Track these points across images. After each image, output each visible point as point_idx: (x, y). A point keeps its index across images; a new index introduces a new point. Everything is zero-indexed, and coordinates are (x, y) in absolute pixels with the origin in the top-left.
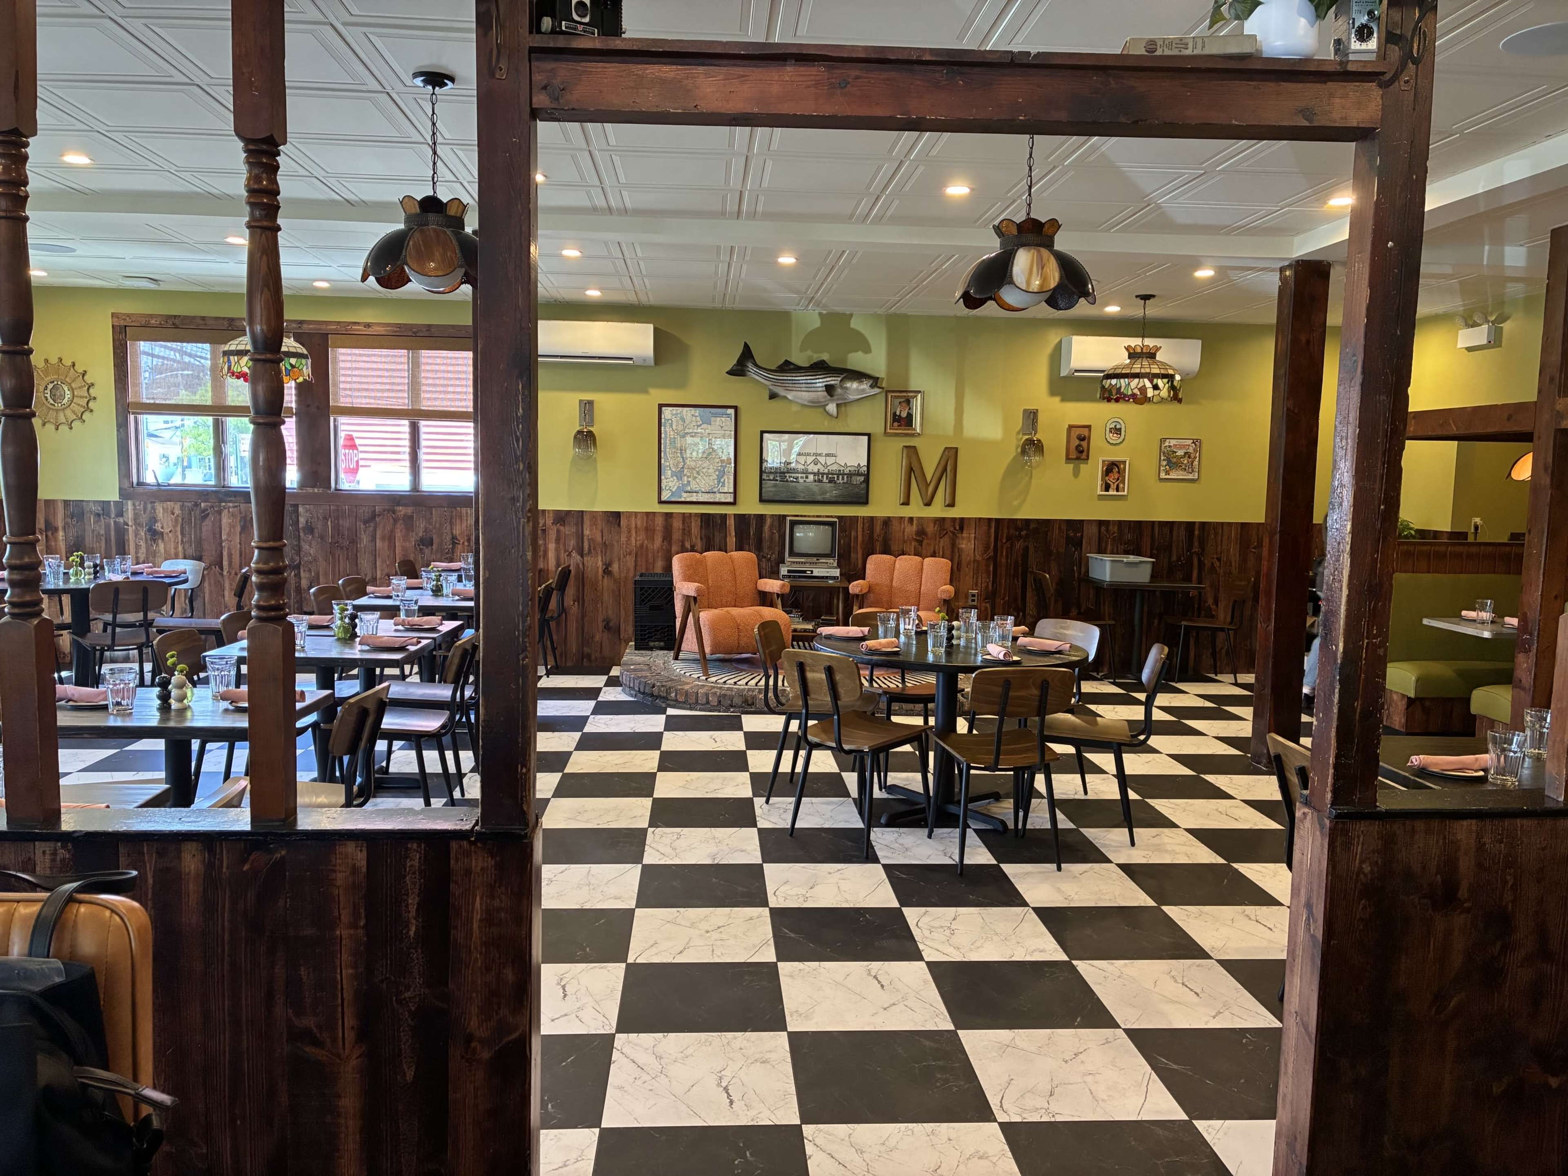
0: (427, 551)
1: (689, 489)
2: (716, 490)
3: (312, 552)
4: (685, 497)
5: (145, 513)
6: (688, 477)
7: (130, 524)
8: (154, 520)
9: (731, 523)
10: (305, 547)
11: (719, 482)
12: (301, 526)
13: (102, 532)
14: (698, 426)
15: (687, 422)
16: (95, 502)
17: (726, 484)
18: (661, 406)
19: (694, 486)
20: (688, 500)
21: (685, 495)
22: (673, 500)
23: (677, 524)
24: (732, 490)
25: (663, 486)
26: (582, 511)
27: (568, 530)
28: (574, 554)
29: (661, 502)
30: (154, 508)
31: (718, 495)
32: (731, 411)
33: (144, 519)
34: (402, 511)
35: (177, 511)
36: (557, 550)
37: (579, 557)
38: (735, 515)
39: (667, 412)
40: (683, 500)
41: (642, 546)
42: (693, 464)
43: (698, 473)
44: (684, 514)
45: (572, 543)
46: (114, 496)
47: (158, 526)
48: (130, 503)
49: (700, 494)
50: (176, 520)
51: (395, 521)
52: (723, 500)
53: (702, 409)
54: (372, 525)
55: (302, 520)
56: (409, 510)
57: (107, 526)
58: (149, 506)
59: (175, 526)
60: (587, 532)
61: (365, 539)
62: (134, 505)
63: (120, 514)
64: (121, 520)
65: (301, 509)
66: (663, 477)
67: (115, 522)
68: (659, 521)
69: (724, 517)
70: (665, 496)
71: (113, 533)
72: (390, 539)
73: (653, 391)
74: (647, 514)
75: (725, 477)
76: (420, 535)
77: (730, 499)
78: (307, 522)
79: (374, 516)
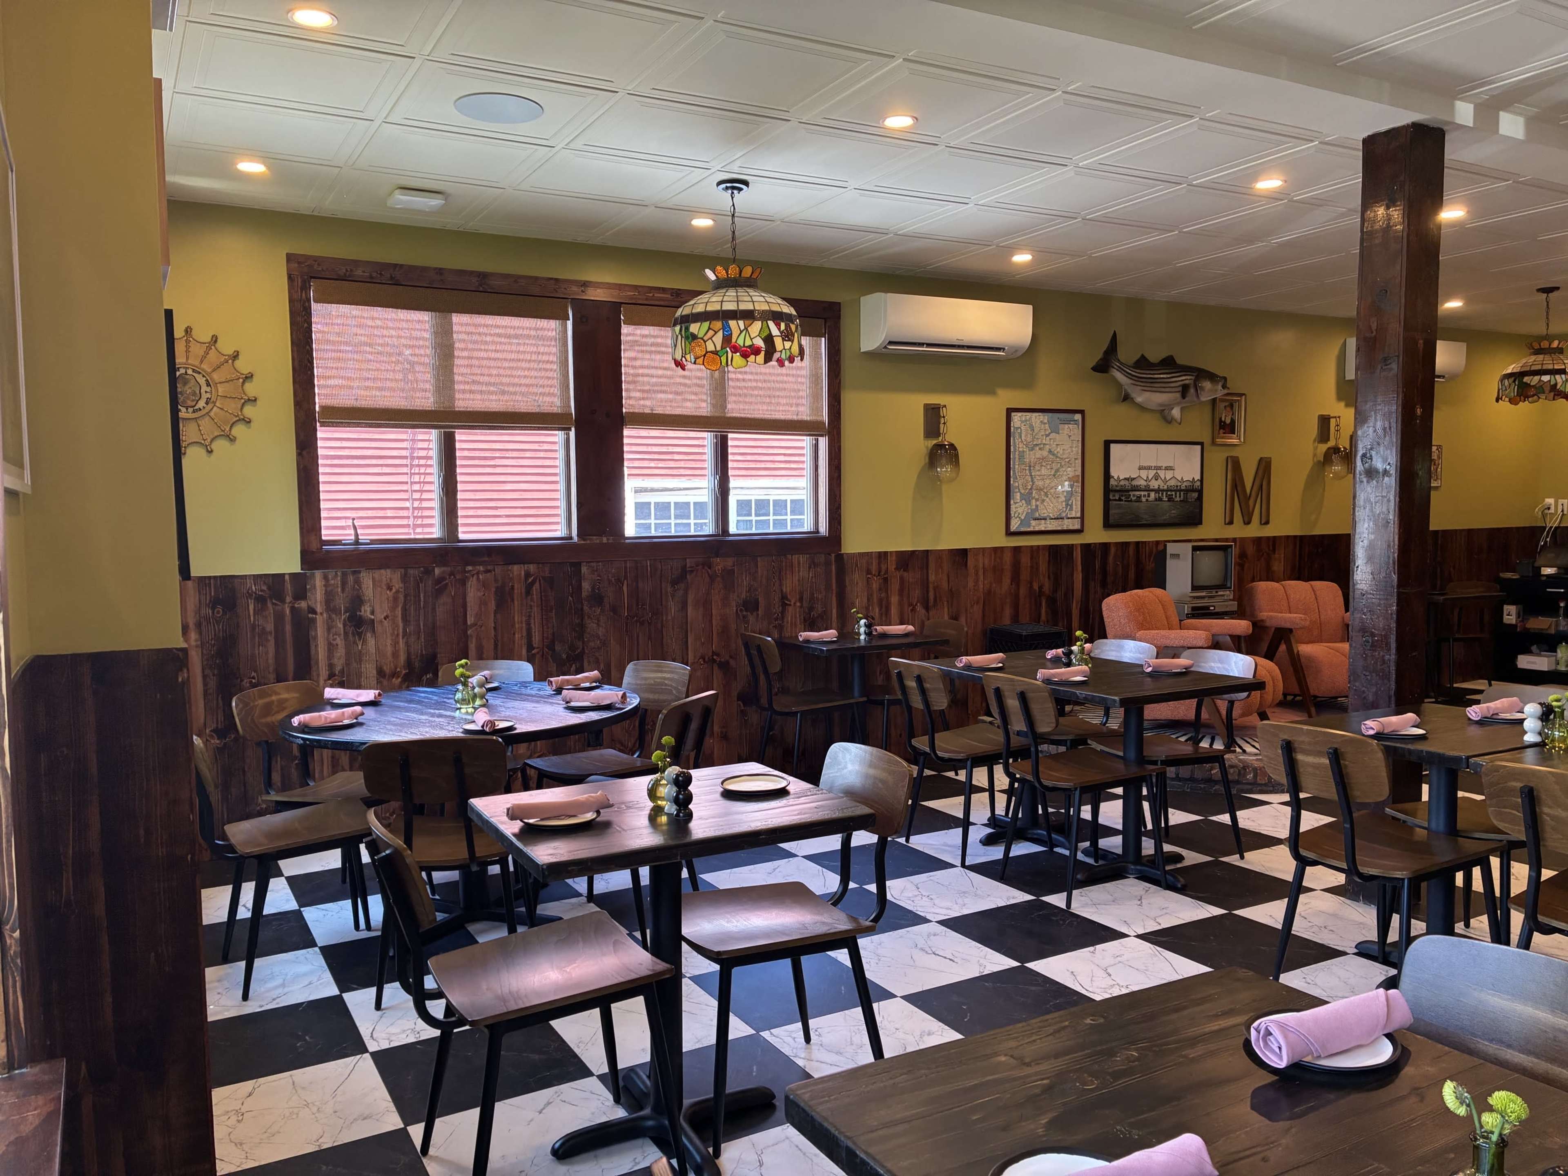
0: (751, 619)
1: (1037, 515)
2: (1064, 515)
3: (600, 633)
4: (1035, 526)
5: (343, 590)
6: (1037, 500)
7: (319, 609)
8: (357, 601)
9: (1078, 555)
10: (591, 625)
11: (1067, 505)
12: (584, 594)
13: (270, 627)
14: (1047, 436)
15: (1036, 430)
16: (257, 578)
17: (1074, 507)
18: (1009, 411)
19: (1043, 512)
20: (1037, 529)
21: (1033, 523)
22: (1022, 529)
23: (1025, 560)
24: (1079, 515)
25: (1012, 513)
26: (927, 551)
27: (911, 577)
28: (919, 608)
29: (1009, 533)
30: (358, 582)
31: (1066, 521)
32: (1078, 417)
33: (341, 601)
34: (720, 564)
35: (397, 585)
36: (901, 604)
37: (923, 611)
38: (1081, 545)
39: (1016, 418)
40: (1031, 529)
41: (989, 591)
42: (1040, 483)
43: (1046, 495)
44: (1032, 547)
45: (917, 593)
46: (293, 566)
47: (366, 611)
48: (318, 574)
49: (1048, 522)
50: (395, 599)
51: (712, 579)
52: (1071, 528)
53: (1050, 414)
54: (682, 586)
55: (586, 586)
56: (729, 562)
57: (279, 618)
58: (351, 579)
59: (393, 608)
60: (932, 578)
61: (673, 607)
62: (326, 578)
63: (301, 593)
64: (303, 604)
65: (584, 569)
66: (1012, 502)
67: (293, 609)
68: (1008, 558)
69: (1070, 547)
70: (1015, 526)
71: (288, 628)
72: (706, 604)
73: (1001, 392)
74: (995, 549)
75: (1073, 499)
76: (743, 596)
77: (1077, 526)
78: (593, 588)
79: (684, 572)
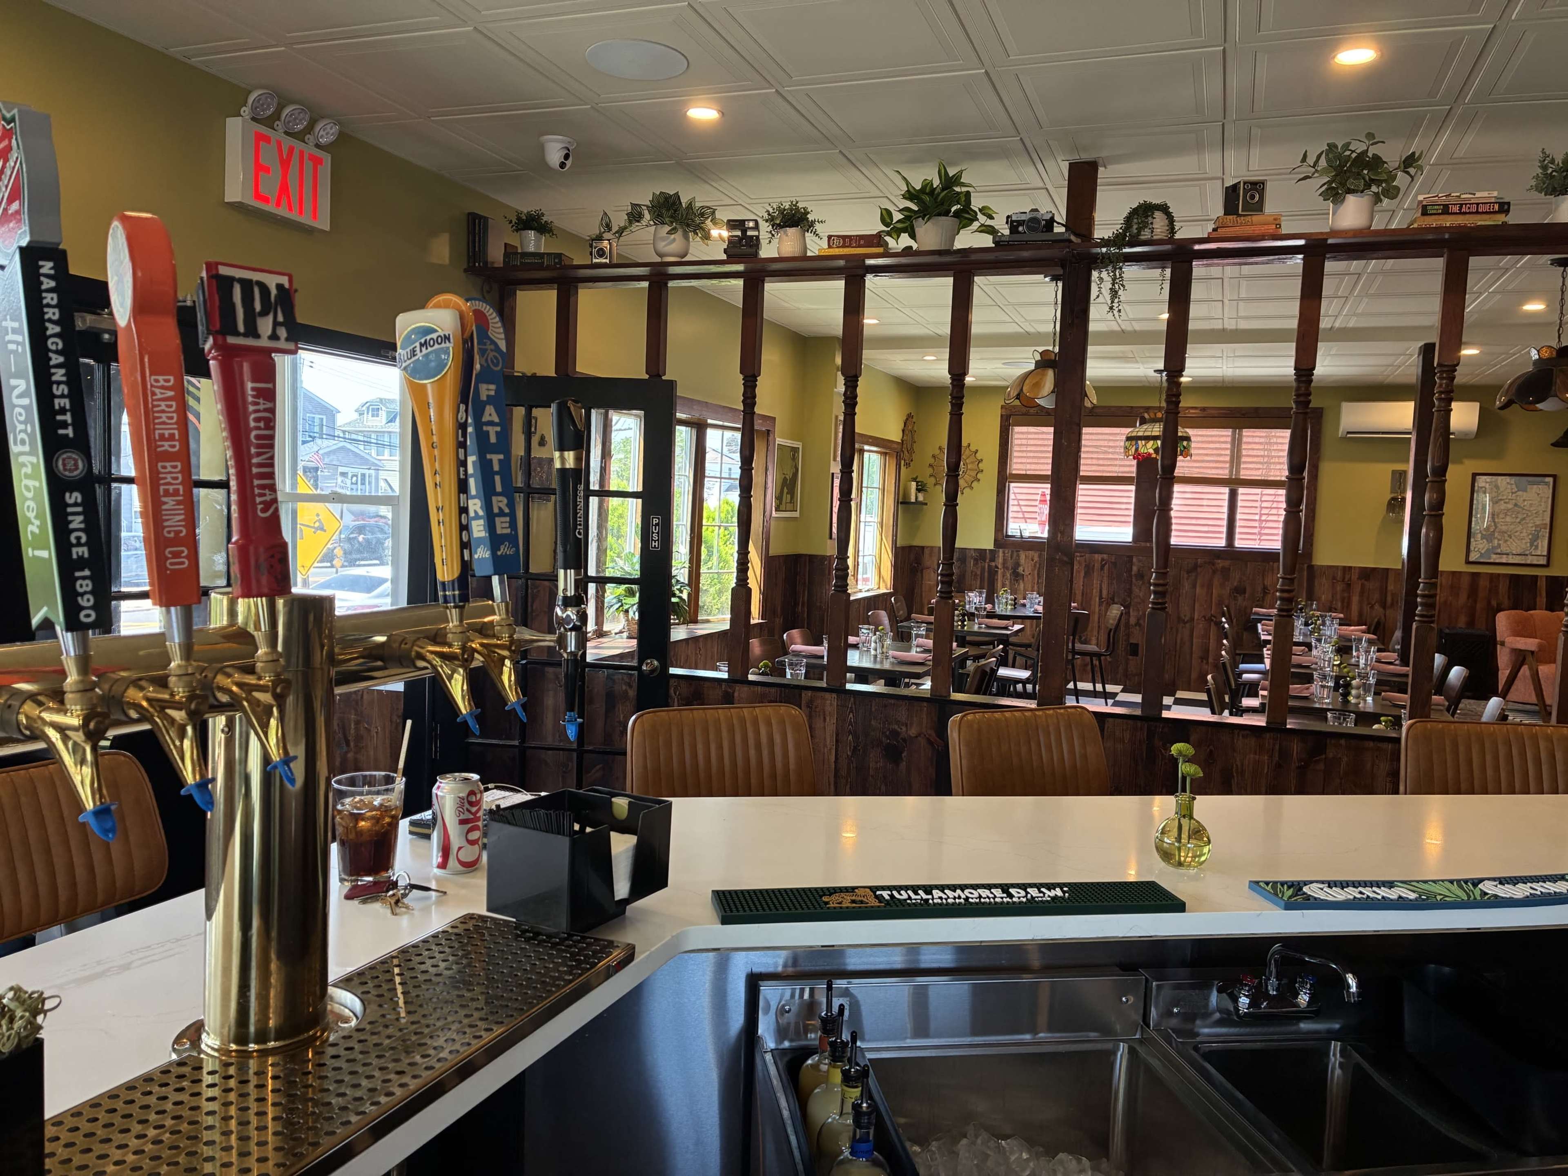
0: (1240, 598)
1: (1499, 551)
2: (1527, 552)
3: (1141, 595)
4: (1494, 558)
5: (1011, 558)
6: (1499, 540)
7: (1000, 567)
8: (1017, 565)
9: (1542, 585)
10: (1136, 590)
11: (1531, 545)
12: (1133, 573)
13: (979, 573)
14: (1513, 493)
15: (1501, 489)
16: (975, 550)
17: (1540, 548)
18: (1474, 475)
19: (1504, 549)
20: (1497, 561)
21: (1494, 556)
22: (1482, 560)
23: (1483, 583)
24: (1545, 553)
25: (1472, 548)
26: (1388, 569)
27: (1372, 585)
28: (1377, 607)
29: (1468, 562)
30: (1018, 556)
31: (1530, 557)
32: (1550, 480)
33: (1010, 564)
34: (1220, 563)
35: (1036, 559)
36: (1361, 602)
37: (1381, 610)
38: (1547, 577)
39: (1481, 481)
40: (1492, 561)
41: (1445, 602)
42: (1504, 528)
43: (1510, 536)
44: (1492, 574)
45: (1376, 596)
46: (989, 545)
47: (1020, 570)
48: (1001, 550)
49: (1510, 557)
50: (1035, 565)
51: (1214, 572)
52: (1535, 562)
53: (1518, 478)
54: (1194, 574)
55: (1135, 569)
56: (1227, 563)
57: (983, 569)
58: (1015, 554)
59: (1033, 570)
60: (1391, 587)
61: (1186, 586)
62: (1004, 553)
63: (993, 559)
64: (993, 564)
65: (1134, 560)
66: (1472, 540)
67: (989, 566)
68: (1466, 580)
69: (1536, 578)
70: (1473, 557)
71: (986, 574)
72: (1210, 586)
73: (1467, 462)
74: (1454, 573)
75: (1539, 541)
76: (1235, 584)
77: (1543, 561)
78: (1139, 570)
79: (1195, 567)
